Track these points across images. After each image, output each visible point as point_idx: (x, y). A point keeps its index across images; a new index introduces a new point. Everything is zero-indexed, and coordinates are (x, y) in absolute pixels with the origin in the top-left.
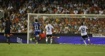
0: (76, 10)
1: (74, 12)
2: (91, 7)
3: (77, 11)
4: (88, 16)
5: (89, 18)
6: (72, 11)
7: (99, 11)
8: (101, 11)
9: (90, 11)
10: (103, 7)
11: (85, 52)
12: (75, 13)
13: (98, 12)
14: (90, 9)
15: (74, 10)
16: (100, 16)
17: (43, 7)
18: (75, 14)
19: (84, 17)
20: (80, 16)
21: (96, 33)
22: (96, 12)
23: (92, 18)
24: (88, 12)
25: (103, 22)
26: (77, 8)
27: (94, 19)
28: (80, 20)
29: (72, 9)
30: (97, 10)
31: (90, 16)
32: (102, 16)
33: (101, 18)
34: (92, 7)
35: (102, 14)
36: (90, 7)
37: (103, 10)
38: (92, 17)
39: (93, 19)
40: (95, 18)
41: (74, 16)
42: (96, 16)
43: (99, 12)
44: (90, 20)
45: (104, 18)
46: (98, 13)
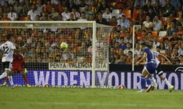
0: (13, 11)
1: (9, 15)
2: (44, 5)
4: (38, 24)
5: (40, 28)
6: (5, 14)
7: (62, 14)
8: (67, 12)
9: (43, 14)
11: (32, 103)
12: (11, 18)
13: (60, 15)
15: (9, 12)
16: (64, 24)
18: (10, 20)
19: (31, 26)
20: (21, 24)
21: (57, 61)
22: (56, 15)
23: (47, 29)
25: (70, 37)
27: (52, 30)
28: (23, 33)
29: (5, 10)
30: (58, 11)
31: (44, 24)
32: (68, 24)
33: (67, 29)
34: (46, 4)
35: (69, 20)
36: (42, 4)
37: (71, 11)
38: (48, 28)
39: (49, 30)
40: (54, 29)
41: (9, 24)
42: (55, 24)
43: (61, 16)
44: (42, 32)
45: (72, 29)
46: (61, 18)
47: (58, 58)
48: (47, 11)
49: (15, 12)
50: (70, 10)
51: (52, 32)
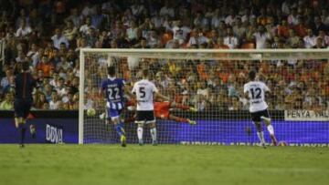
2: (278, 26)
3: (235, 40)
4: (268, 53)
5: (273, 59)
6: (219, 39)
7: (305, 39)
8: (311, 36)
9: (276, 39)
10: (317, 27)
11: (261, 169)
12: (229, 45)
13: (302, 39)
14: (276, 31)
15: (226, 36)
16: (307, 53)
17: (127, 27)
19: (259, 57)
20: (243, 54)
21: (296, 108)
22: (295, 40)
23: (282, 61)
24: (270, 43)
25: (317, 73)
26: (236, 29)
27: (289, 62)
28: (246, 67)
29: (220, 32)
30: (298, 35)
31: (277, 54)
32: (314, 53)
33: (311, 60)
34: (281, 24)
35: (315, 47)
36: (275, 25)
37: (317, 35)
38: (283, 59)
39: (286, 64)
40: (292, 61)
41: (226, 54)
42: (294, 54)
43: (303, 42)
44: (275, 65)
45: (319, 60)
46: (302, 45)
47: (298, 104)
48: (282, 35)
49: (235, 36)
50: (315, 33)
51: (290, 65)
